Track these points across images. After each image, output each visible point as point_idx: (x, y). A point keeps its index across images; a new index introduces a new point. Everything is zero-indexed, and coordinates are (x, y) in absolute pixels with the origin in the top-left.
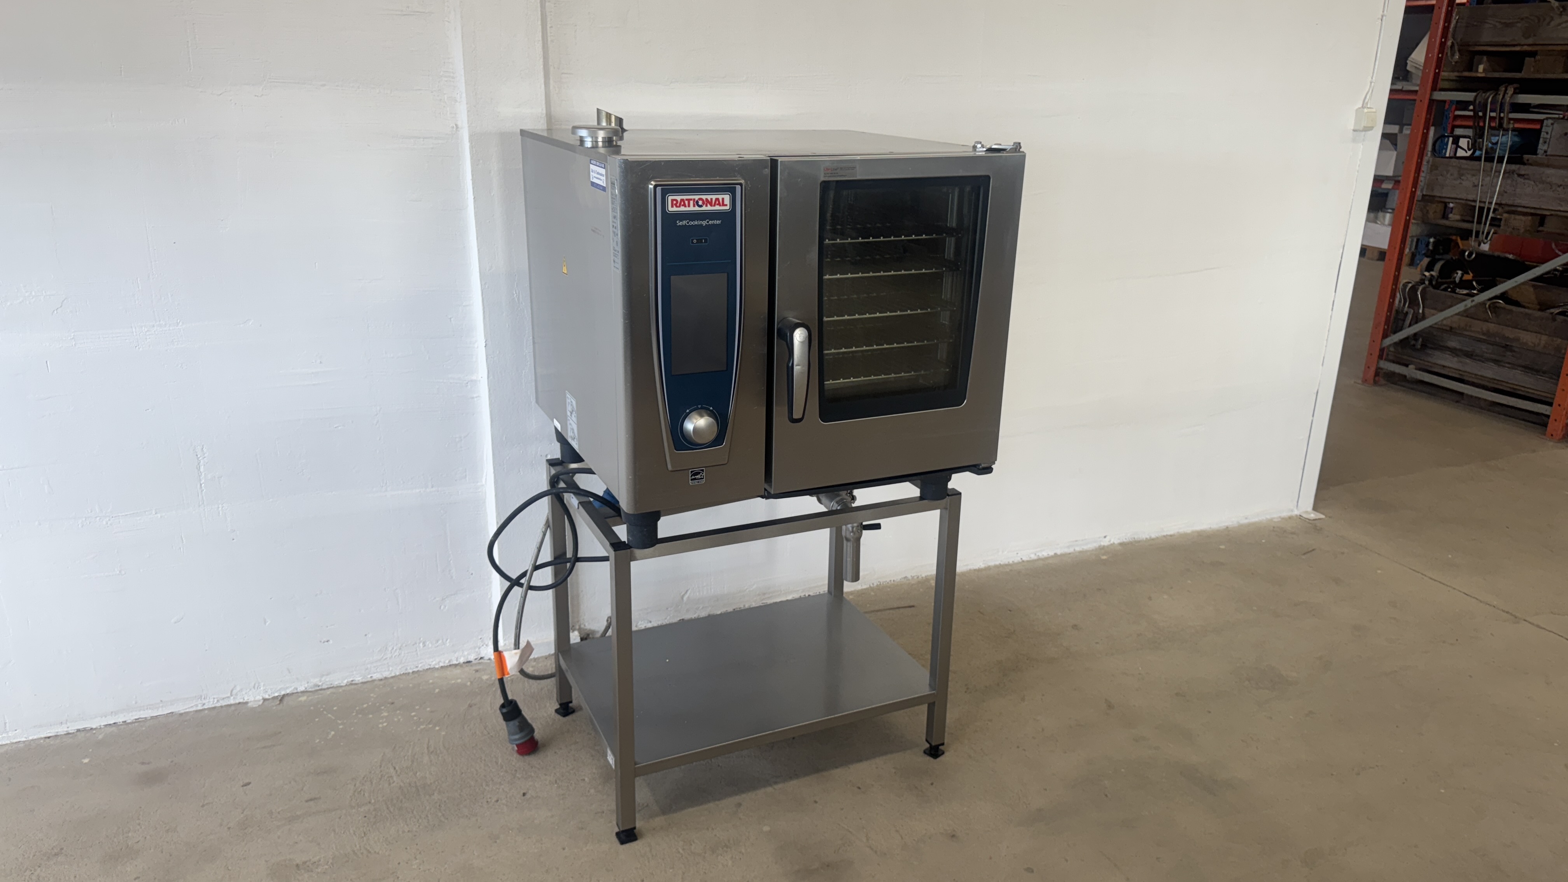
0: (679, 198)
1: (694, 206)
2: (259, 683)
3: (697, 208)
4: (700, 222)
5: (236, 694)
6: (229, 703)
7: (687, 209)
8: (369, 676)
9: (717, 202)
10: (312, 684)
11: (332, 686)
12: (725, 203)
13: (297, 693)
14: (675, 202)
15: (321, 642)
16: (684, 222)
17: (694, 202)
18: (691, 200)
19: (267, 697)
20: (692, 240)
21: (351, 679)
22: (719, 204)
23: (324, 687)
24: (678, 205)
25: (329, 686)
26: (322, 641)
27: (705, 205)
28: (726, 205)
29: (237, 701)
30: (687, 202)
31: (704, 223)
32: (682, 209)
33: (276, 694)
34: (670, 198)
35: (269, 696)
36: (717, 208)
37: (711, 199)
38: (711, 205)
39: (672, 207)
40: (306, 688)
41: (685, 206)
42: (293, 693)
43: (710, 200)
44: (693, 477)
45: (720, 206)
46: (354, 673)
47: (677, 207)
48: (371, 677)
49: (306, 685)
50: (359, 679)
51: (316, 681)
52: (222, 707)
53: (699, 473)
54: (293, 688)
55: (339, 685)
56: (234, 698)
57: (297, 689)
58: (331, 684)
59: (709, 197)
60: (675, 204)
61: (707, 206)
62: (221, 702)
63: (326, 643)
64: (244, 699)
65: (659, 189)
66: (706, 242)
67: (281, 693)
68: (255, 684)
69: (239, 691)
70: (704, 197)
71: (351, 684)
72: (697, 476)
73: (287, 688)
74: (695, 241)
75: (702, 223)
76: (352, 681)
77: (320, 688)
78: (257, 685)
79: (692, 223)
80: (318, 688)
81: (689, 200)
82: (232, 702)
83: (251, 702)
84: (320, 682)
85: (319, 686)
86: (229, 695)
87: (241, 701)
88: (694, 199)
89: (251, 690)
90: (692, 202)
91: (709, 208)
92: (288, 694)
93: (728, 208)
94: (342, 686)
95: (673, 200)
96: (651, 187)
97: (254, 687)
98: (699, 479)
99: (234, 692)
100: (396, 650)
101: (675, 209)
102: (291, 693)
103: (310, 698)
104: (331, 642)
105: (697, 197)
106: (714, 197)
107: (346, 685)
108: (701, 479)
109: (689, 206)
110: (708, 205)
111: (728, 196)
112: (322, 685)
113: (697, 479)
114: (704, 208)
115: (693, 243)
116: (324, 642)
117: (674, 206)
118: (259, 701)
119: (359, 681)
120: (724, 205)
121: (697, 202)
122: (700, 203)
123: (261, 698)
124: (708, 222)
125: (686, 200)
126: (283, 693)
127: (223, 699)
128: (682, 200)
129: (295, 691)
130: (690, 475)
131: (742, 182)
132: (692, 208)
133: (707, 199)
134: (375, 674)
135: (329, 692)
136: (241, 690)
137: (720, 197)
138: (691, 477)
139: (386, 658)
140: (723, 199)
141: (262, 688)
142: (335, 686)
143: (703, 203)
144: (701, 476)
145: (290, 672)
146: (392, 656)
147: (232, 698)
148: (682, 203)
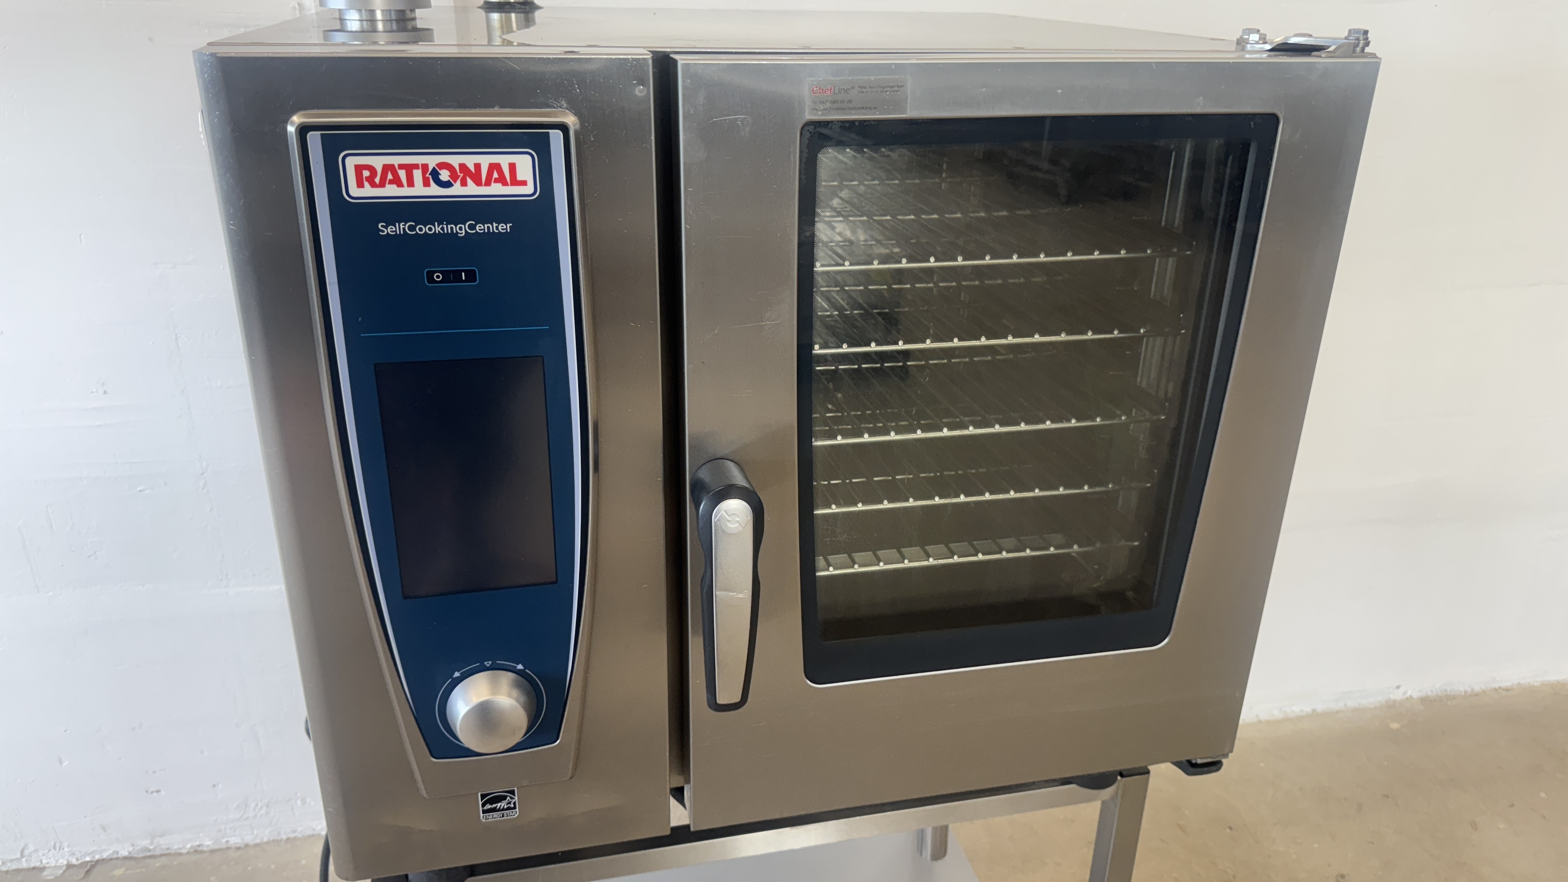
0: (378, 162)
1: (426, 184)
2: (61, 843)
3: (434, 190)
4: (448, 228)
5: (30, 856)
6: (20, 867)
7: (406, 191)
8: (224, 841)
9: (496, 175)
10: (139, 848)
11: (168, 851)
12: (520, 177)
13: (118, 858)
14: (366, 173)
15: (147, 792)
16: (401, 228)
17: (424, 174)
18: (416, 166)
19: (74, 862)
20: (430, 274)
21: (198, 843)
22: (502, 180)
23: (157, 853)
24: (377, 180)
25: (164, 852)
26: (150, 791)
27: (459, 182)
28: (524, 183)
29: (32, 865)
30: (402, 174)
31: (462, 230)
32: (391, 190)
33: (88, 859)
34: (351, 163)
35: (77, 860)
36: (496, 189)
37: (478, 166)
38: (478, 183)
39: (360, 185)
40: (130, 853)
41: (400, 185)
42: (111, 859)
43: (472, 169)
44: (488, 806)
45: (505, 183)
46: (201, 835)
47: (373, 185)
49: (131, 849)
50: (208, 843)
51: (145, 843)
52: (7, 872)
53: (504, 798)
54: (111, 851)
55: (178, 851)
56: (26, 860)
57: (118, 853)
58: (168, 849)
59: (470, 161)
60: (367, 179)
61: (464, 184)
62: (9, 864)
63: (155, 794)
64: (42, 862)
65: (314, 139)
66: (471, 277)
67: (94, 857)
68: (55, 845)
69: (34, 851)
70: (455, 161)
71: (196, 851)
72: (499, 805)
73: (104, 851)
74: (438, 277)
75: (456, 229)
76: (199, 846)
77: (151, 853)
78: (58, 846)
79: (425, 229)
80: (148, 854)
81: (409, 169)
82: (24, 864)
83: (50, 867)
84: (152, 845)
85: (149, 851)
86: (19, 856)
87: (38, 864)
88: (425, 167)
89: (49, 850)
90: (417, 174)
91: (472, 189)
92: (103, 860)
93: (529, 189)
94: (180, 854)
95: (359, 169)
96: (291, 129)
97: (55, 848)
98: (503, 809)
99: (26, 852)
100: (261, 808)
101: (368, 191)
102: (109, 858)
103: (129, 872)
104: (163, 793)
105: (432, 161)
106: (485, 161)
107: (188, 852)
108: (509, 809)
109: (411, 183)
110: (469, 181)
111: (529, 158)
112: (154, 849)
113: (499, 810)
114: (457, 190)
115: (431, 280)
116: (152, 792)
117: (366, 184)
118: (60, 867)
119: (208, 846)
120: (515, 182)
121: (435, 174)
122: (445, 175)
123: (65, 863)
124: (472, 227)
125: (401, 166)
126: (97, 857)
127: (12, 861)
128: (387, 168)
129: (115, 856)
130: (480, 803)
131: (571, 120)
132: (419, 190)
133: (463, 167)
134: (233, 838)
135: (158, 863)
136: (36, 851)
137: (504, 161)
138: (483, 805)
139: (248, 818)
140: (512, 167)
141: (66, 849)
142: (173, 852)
143: (454, 176)
144: (510, 803)
145: (105, 831)
146: (256, 815)
147: (24, 860)
148: (390, 176)
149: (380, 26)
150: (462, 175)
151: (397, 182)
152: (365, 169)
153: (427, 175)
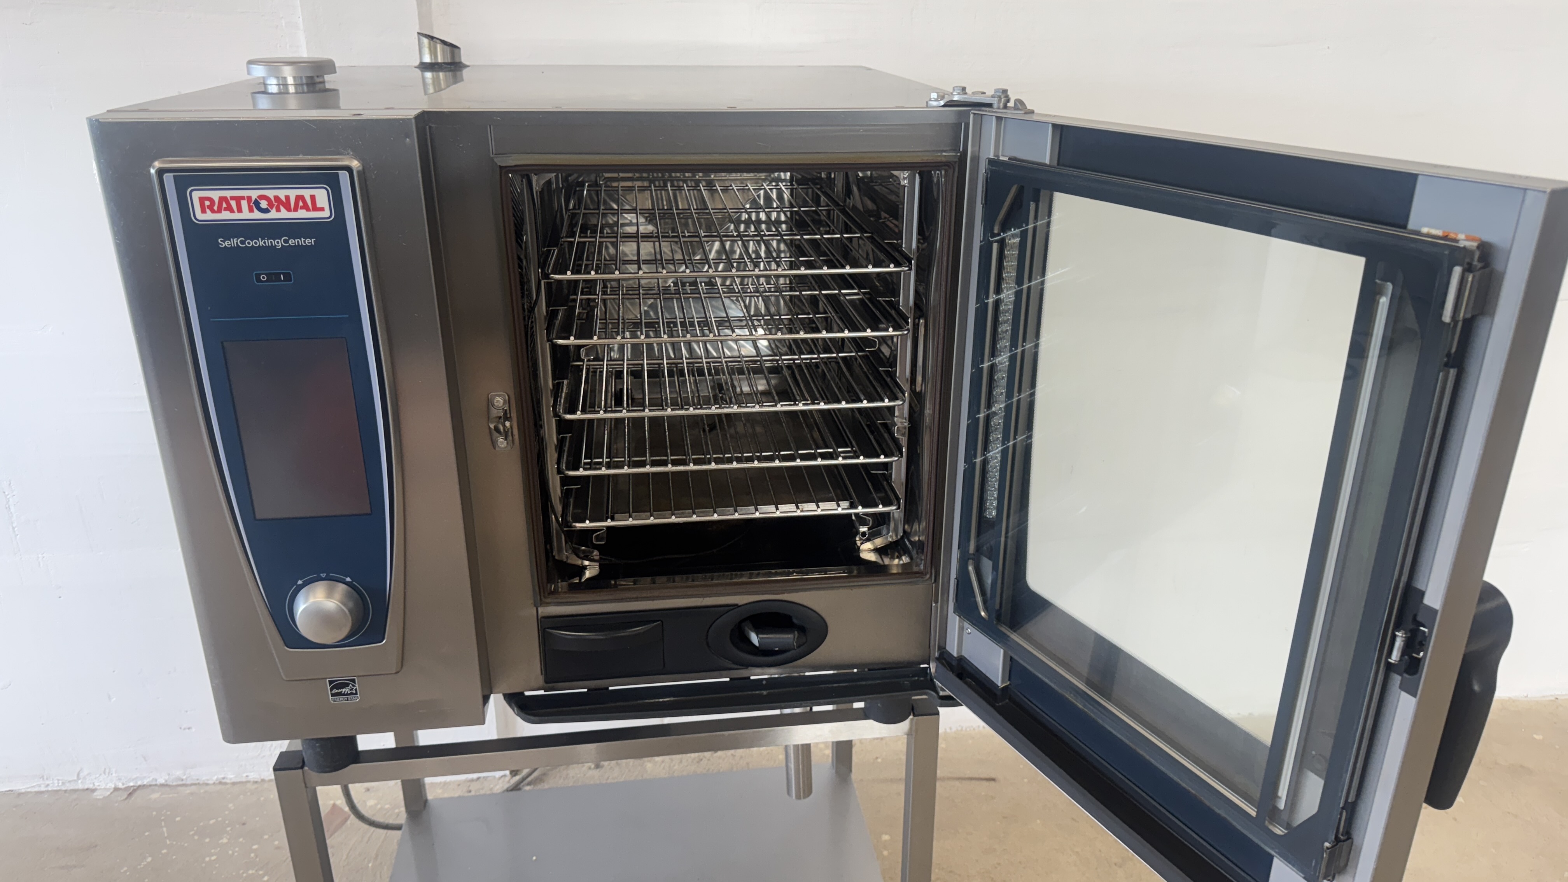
0: (215, 195)
1: (251, 210)
2: (110, 769)
3: (257, 215)
4: (269, 242)
5: (85, 778)
6: (76, 787)
7: (236, 216)
8: (245, 775)
9: (301, 204)
10: (174, 777)
11: (197, 782)
12: (319, 205)
13: (156, 785)
14: (207, 203)
15: (181, 728)
16: (235, 242)
17: (249, 203)
18: (243, 198)
19: (120, 786)
20: (258, 276)
21: (222, 776)
22: (305, 207)
23: (189, 782)
24: (216, 208)
25: (194, 782)
26: (183, 728)
27: (274, 209)
28: (322, 209)
29: (86, 787)
30: (233, 203)
31: (279, 243)
32: (225, 215)
33: (132, 784)
34: (196, 195)
35: (123, 784)
36: (302, 214)
37: (287, 198)
38: (289, 210)
39: (203, 211)
40: (166, 781)
41: (232, 211)
42: (150, 785)
43: (284, 199)
44: (335, 691)
45: (308, 210)
46: (225, 769)
47: (213, 211)
48: (247, 776)
49: (167, 777)
50: (231, 777)
51: (178, 773)
52: (66, 791)
53: (347, 685)
54: (151, 779)
55: (206, 782)
56: (81, 782)
57: (156, 780)
58: (198, 779)
59: (282, 194)
60: (209, 207)
61: (278, 210)
62: (68, 785)
63: (187, 730)
64: (94, 785)
65: (168, 178)
66: (288, 277)
67: (137, 783)
68: (105, 769)
69: (88, 775)
70: (271, 194)
71: (220, 783)
72: (344, 690)
73: (145, 778)
74: (264, 278)
75: (275, 243)
76: (224, 778)
77: (184, 782)
78: (107, 771)
79: (252, 243)
80: (181, 783)
81: (238, 199)
82: (80, 786)
83: (100, 789)
84: (184, 775)
85: (182, 780)
86: (75, 778)
87: (91, 786)
88: (249, 199)
89: (100, 775)
90: (244, 204)
91: (284, 214)
92: (144, 785)
93: (326, 214)
94: (207, 784)
95: (202, 200)
96: (153, 171)
97: (105, 773)
98: (348, 694)
99: (82, 775)
100: (275, 748)
101: (209, 216)
102: (149, 784)
103: (163, 796)
104: (193, 730)
105: (254, 194)
106: (293, 194)
107: (214, 783)
108: (352, 694)
109: (240, 210)
110: (282, 208)
111: (324, 191)
112: (186, 779)
113: (344, 695)
114: (273, 214)
115: (259, 280)
116: (185, 729)
117: (208, 211)
118: (108, 790)
119: (231, 779)
120: (315, 208)
121: (257, 203)
122: (264, 204)
123: (113, 786)
124: (286, 241)
125: (232, 198)
126: (139, 783)
127: (70, 782)
128: (222, 199)
129: (154, 783)
130: (329, 688)
131: (355, 164)
132: (246, 215)
133: (277, 198)
134: (252, 774)
135: (188, 790)
136: (89, 774)
137: (307, 193)
138: (331, 689)
139: (264, 756)
140: (313, 198)
141: (114, 775)
142: (201, 782)
143: (271, 205)
144: (352, 689)
145: (146, 760)
146: (271, 754)
147: (80, 781)
148: (224, 205)
149: (292, 89)
150: (276, 204)
151: (230, 209)
152: (207, 200)
153: (251, 204)
